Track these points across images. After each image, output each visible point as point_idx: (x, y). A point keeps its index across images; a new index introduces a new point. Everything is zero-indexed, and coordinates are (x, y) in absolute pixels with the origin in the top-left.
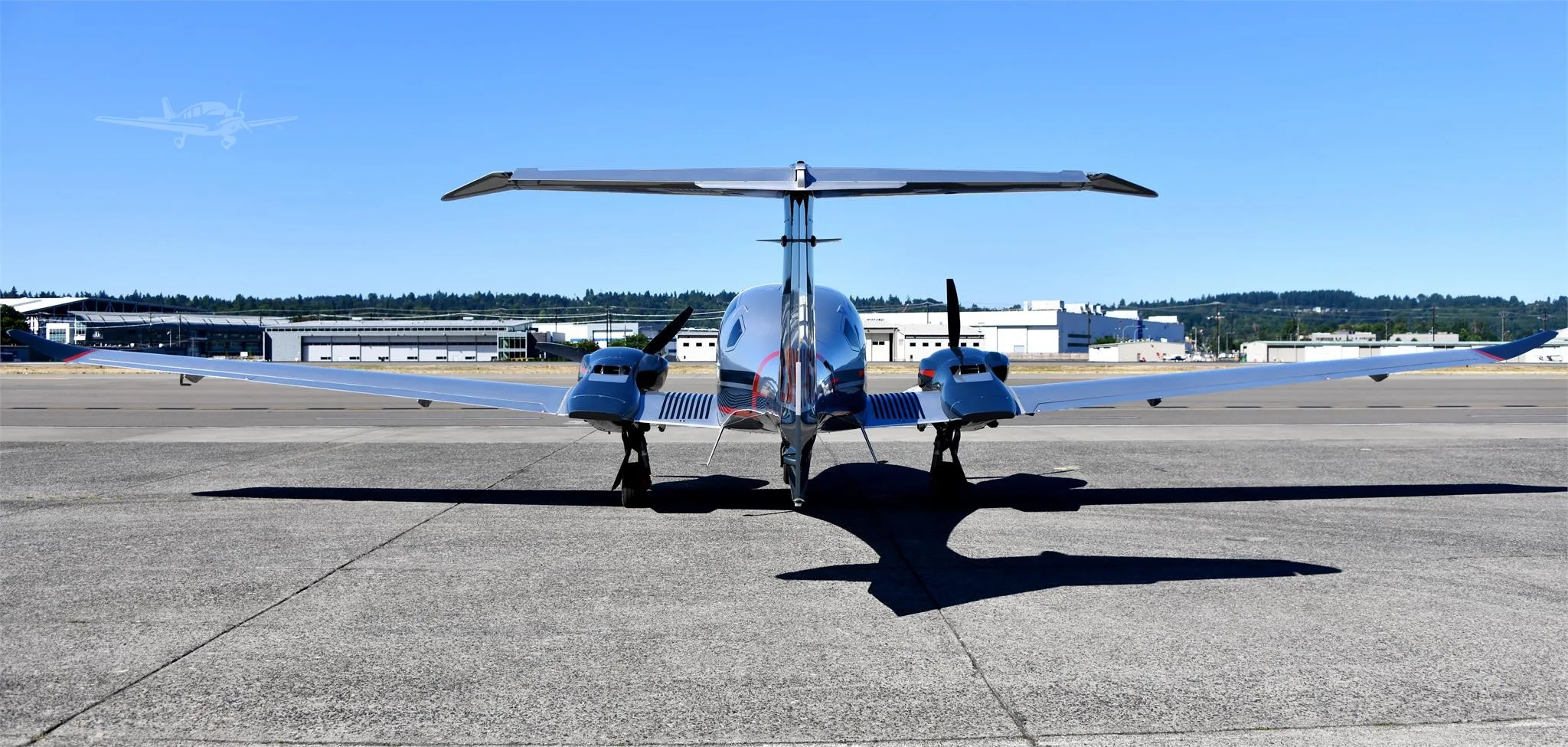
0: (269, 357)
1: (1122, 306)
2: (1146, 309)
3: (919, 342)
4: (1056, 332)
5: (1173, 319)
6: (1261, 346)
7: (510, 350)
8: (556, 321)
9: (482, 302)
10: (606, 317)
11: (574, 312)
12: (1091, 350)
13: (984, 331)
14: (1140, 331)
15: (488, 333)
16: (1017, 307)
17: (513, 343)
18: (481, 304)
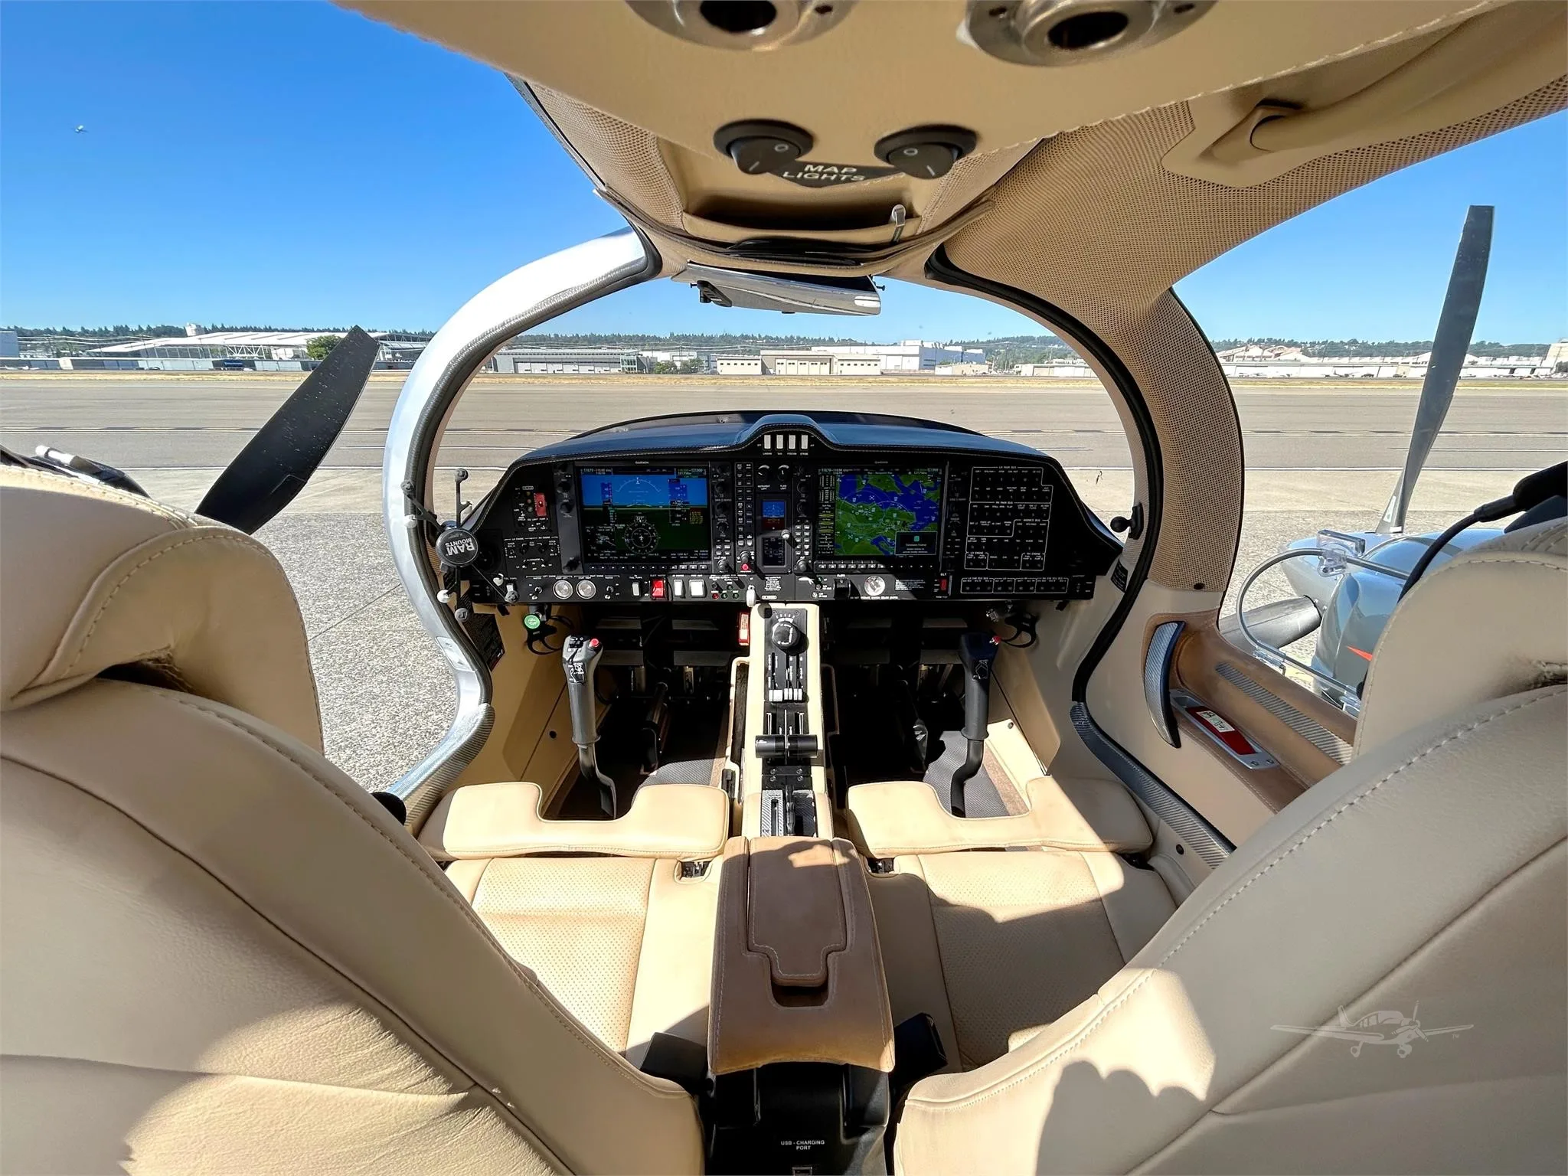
0: (496, 369)
1: (951, 344)
2: (966, 345)
3: (846, 363)
4: (918, 358)
5: (980, 351)
6: (1030, 366)
7: (628, 366)
8: (652, 350)
9: (615, 339)
10: (679, 348)
11: (664, 345)
12: (937, 368)
13: (880, 357)
14: (962, 358)
15: (615, 357)
16: (895, 344)
17: (630, 362)
18: (612, 341)
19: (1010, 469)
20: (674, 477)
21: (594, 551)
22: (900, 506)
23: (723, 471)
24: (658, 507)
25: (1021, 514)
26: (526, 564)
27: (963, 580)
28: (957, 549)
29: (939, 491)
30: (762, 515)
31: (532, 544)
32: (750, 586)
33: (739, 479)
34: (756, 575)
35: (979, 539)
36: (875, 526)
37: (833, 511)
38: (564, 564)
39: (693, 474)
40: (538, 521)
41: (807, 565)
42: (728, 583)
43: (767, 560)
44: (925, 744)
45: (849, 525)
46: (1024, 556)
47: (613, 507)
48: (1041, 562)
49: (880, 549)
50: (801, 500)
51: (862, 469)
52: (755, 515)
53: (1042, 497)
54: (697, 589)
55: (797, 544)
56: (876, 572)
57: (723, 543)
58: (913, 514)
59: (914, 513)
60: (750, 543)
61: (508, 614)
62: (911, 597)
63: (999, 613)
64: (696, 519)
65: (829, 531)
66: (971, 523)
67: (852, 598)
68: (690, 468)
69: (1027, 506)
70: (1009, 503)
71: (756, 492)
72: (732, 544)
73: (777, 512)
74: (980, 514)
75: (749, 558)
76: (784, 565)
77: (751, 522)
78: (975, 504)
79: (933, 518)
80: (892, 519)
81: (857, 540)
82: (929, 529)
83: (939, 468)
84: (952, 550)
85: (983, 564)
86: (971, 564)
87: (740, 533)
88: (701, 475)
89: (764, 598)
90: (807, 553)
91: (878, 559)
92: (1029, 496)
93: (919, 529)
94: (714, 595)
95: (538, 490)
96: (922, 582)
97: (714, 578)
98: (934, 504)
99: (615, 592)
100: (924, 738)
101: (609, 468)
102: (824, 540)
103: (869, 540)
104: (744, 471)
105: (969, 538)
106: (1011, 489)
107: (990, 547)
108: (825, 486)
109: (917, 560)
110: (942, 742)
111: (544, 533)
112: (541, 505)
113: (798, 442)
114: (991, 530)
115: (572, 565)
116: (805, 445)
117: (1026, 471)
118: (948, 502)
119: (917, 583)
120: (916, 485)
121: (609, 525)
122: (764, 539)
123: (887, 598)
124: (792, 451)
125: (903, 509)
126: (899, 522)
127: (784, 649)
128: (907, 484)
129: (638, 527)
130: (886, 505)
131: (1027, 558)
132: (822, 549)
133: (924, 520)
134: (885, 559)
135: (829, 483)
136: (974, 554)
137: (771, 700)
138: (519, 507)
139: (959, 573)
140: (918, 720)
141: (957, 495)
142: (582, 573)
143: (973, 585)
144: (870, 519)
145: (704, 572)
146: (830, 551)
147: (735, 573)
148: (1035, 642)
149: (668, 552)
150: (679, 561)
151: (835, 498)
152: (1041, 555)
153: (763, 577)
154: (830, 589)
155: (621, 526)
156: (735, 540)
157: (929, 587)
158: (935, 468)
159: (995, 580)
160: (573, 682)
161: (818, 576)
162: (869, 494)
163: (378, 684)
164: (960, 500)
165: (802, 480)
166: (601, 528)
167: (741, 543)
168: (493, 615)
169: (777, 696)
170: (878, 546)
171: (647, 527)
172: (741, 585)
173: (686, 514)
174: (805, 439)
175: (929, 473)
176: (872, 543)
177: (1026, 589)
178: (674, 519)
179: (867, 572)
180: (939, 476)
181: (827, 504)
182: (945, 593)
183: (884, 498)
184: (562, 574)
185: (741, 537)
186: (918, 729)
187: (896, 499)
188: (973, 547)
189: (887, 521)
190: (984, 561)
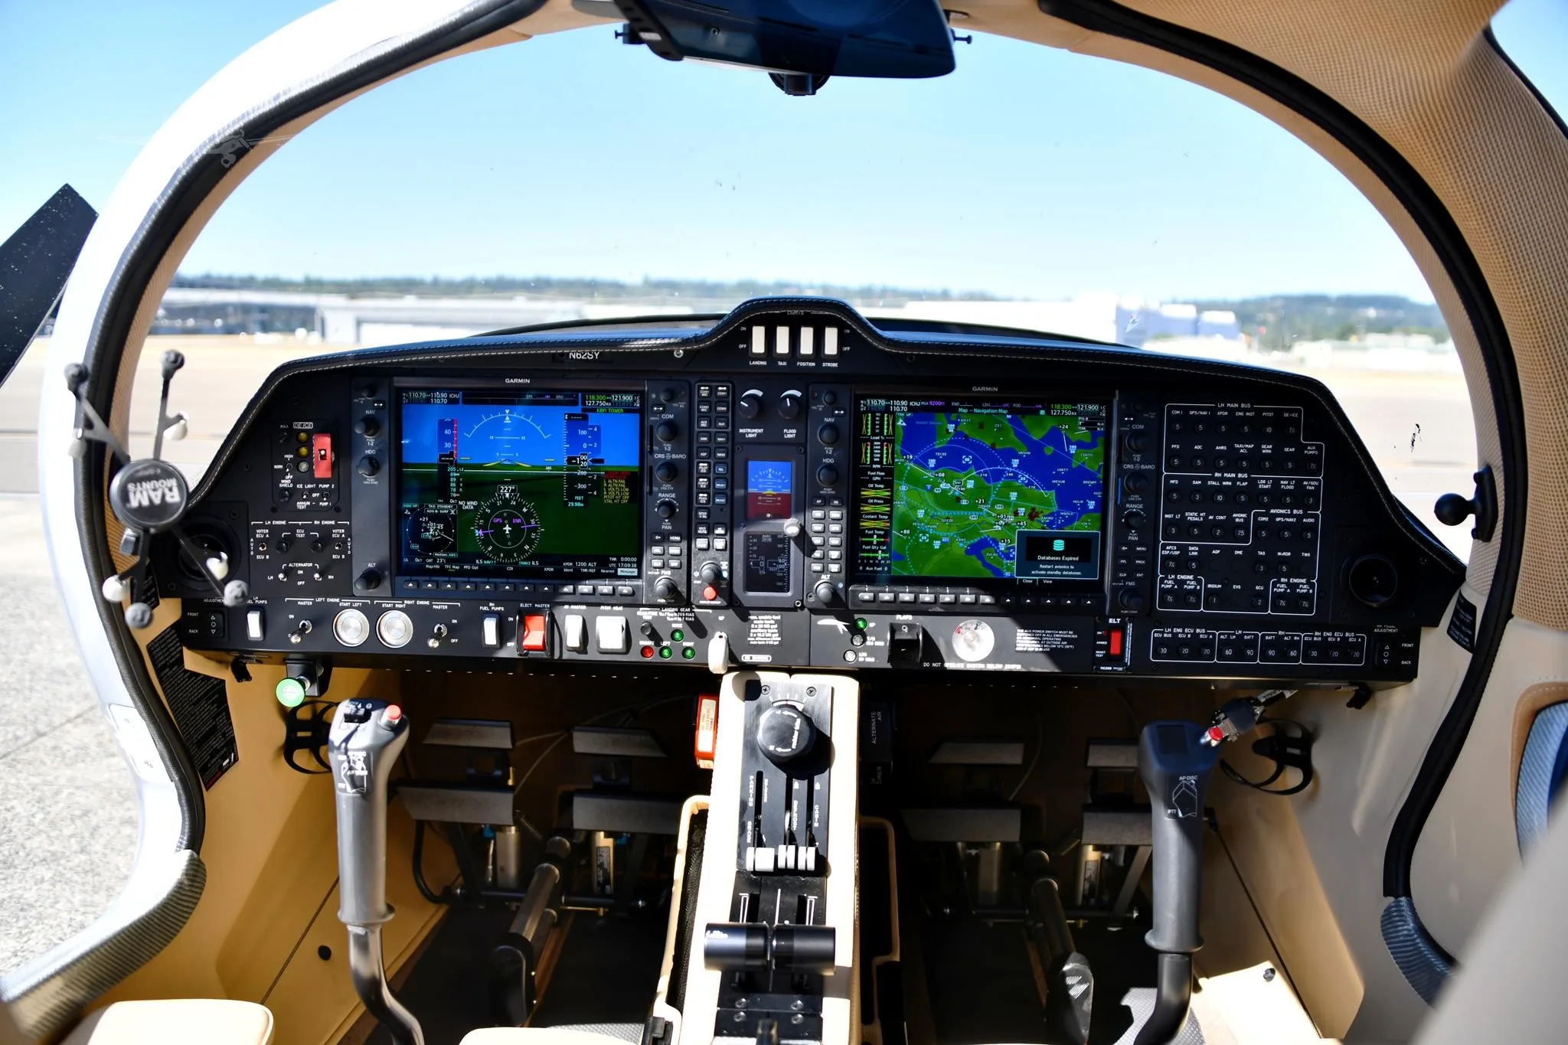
19: (1239, 409)
20: (577, 410)
21: (415, 553)
22: (1024, 478)
23: (672, 396)
24: (543, 468)
25: (1266, 499)
26: (287, 572)
27: (1155, 634)
28: (1140, 568)
29: (1100, 449)
30: (746, 488)
31: (300, 534)
32: (718, 634)
33: (702, 416)
34: (731, 612)
35: (1183, 549)
36: (973, 518)
37: (889, 484)
38: (357, 573)
39: (615, 405)
40: (312, 491)
41: (834, 592)
42: (675, 626)
43: (754, 582)
44: (1088, 1006)
45: (921, 513)
46: (1274, 586)
47: (458, 466)
48: (1307, 597)
49: (986, 565)
50: (826, 461)
51: (948, 400)
52: (732, 486)
53: (1303, 465)
54: (610, 633)
55: (814, 548)
56: (973, 611)
57: (665, 540)
58: (1051, 495)
59: (1053, 492)
60: (720, 544)
61: (248, 678)
62: (1046, 667)
63: (1237, 722)
64: (616, 492)
65: (880, 524)
66: (1167, 516)
67: (926, 665)
68: (609, 393)
69: (1276, 482)
70: (1240, 475)
71: (735, 442)
72: (684, 544)
73: (775, 484)
74: (1185, 497)
75: (718, 573)
76: (784, 589)
77: (723, 501)
78: (1174, 477)
79: (1091, 504)
80: (1007, 504)
81: (937, 545)
82: (1084, 526)
83: (1101, 405)
84: (1131, 570)
85: (1192, 599)
86: (1170, 598)
87: (702, 522)
88: (629, 409)
89: (746, 658)
90: (834, 568)
91: (980, 585)
92: (1278, 464)
93: (1060, 527)
94: (645, 650)
95: (321, 430)
96: (1071, 635)
97: (647, 614)
98: (1092, 476)
99: (450, 635)
100: (1085, 994)
101: (456, 390)
102: (871, 543)
103: (961, 545)
104: (712, 400)
105: (1164, 548)
106: (1243, 448)
107: (1204, 565)
108: (874, 434)
109: (1061, 587)
110: (1127, 1009)
111: (324, 513)
112: (323, 457)
113: (819, 341)
114: (1206, 530)
115: (372, 578)
116: (831, 346)
117: (1271, 414)
118: (1120, 472)
119: (1059, 638)
120: (1054, 437)
121: (448, 502)
122: (747, 536)
123: (998, 667)
124: (806, 358)
125: (1030, 484)
126: (1022, 510)
127: (780, 762)
128: (1037, 435)
129: (503, 506)
130: (997, 476)
131: (1281, 588)
132: (868, 561)
133: (1073, 508)
134: (994, 585)
135: (882, 428)
136: (1175, 580)
137: (749, 867)
138: (284, 462)
139: (1147, 618)
140: (1074, 955)
141: (1137, 457)
142: (389, 595)
143: (1174, 646)
144: (964, 502)
145: (628, 600)
146: (883, 566)
147: (688, 603)
148: (1310, 786)
149: (557, 560)
150: (578, 577)
151: (893, 458)
152: (1308, 583)
153: (743, 613)
154: (881, 644)
155: (471, 505)
156: (689, 537)
157: (1085, 645)
158: (1094, 402)
159: (1220, 635)
160: (345, 793)
161: (856, 616)
162: (961, 453)
163: (36, 884)
164: (1143, 467)
165: (826, 420)
166: (431, 509)
167: (701, 543)
168: (223, 682)
169: (762, 859)
170: (981, 558)
171: (519, 506)
172: (699, 630)
173: (597, 484)
174: (831, 336)
175: (1080, 414)
176: (968, 552)
177: (1283, 655)
178: (572, 493)
179: (956, 610)
180: (1101, 419)
181: (876, 470)
182: (1118, 659)
183: (991, 461)
184: (353, 596)
185: (702, 530)
186: (1073, 973)
187: (1015, 462)
188: (1172, 564)
189: (999, 507)
190: (1195, 593)
